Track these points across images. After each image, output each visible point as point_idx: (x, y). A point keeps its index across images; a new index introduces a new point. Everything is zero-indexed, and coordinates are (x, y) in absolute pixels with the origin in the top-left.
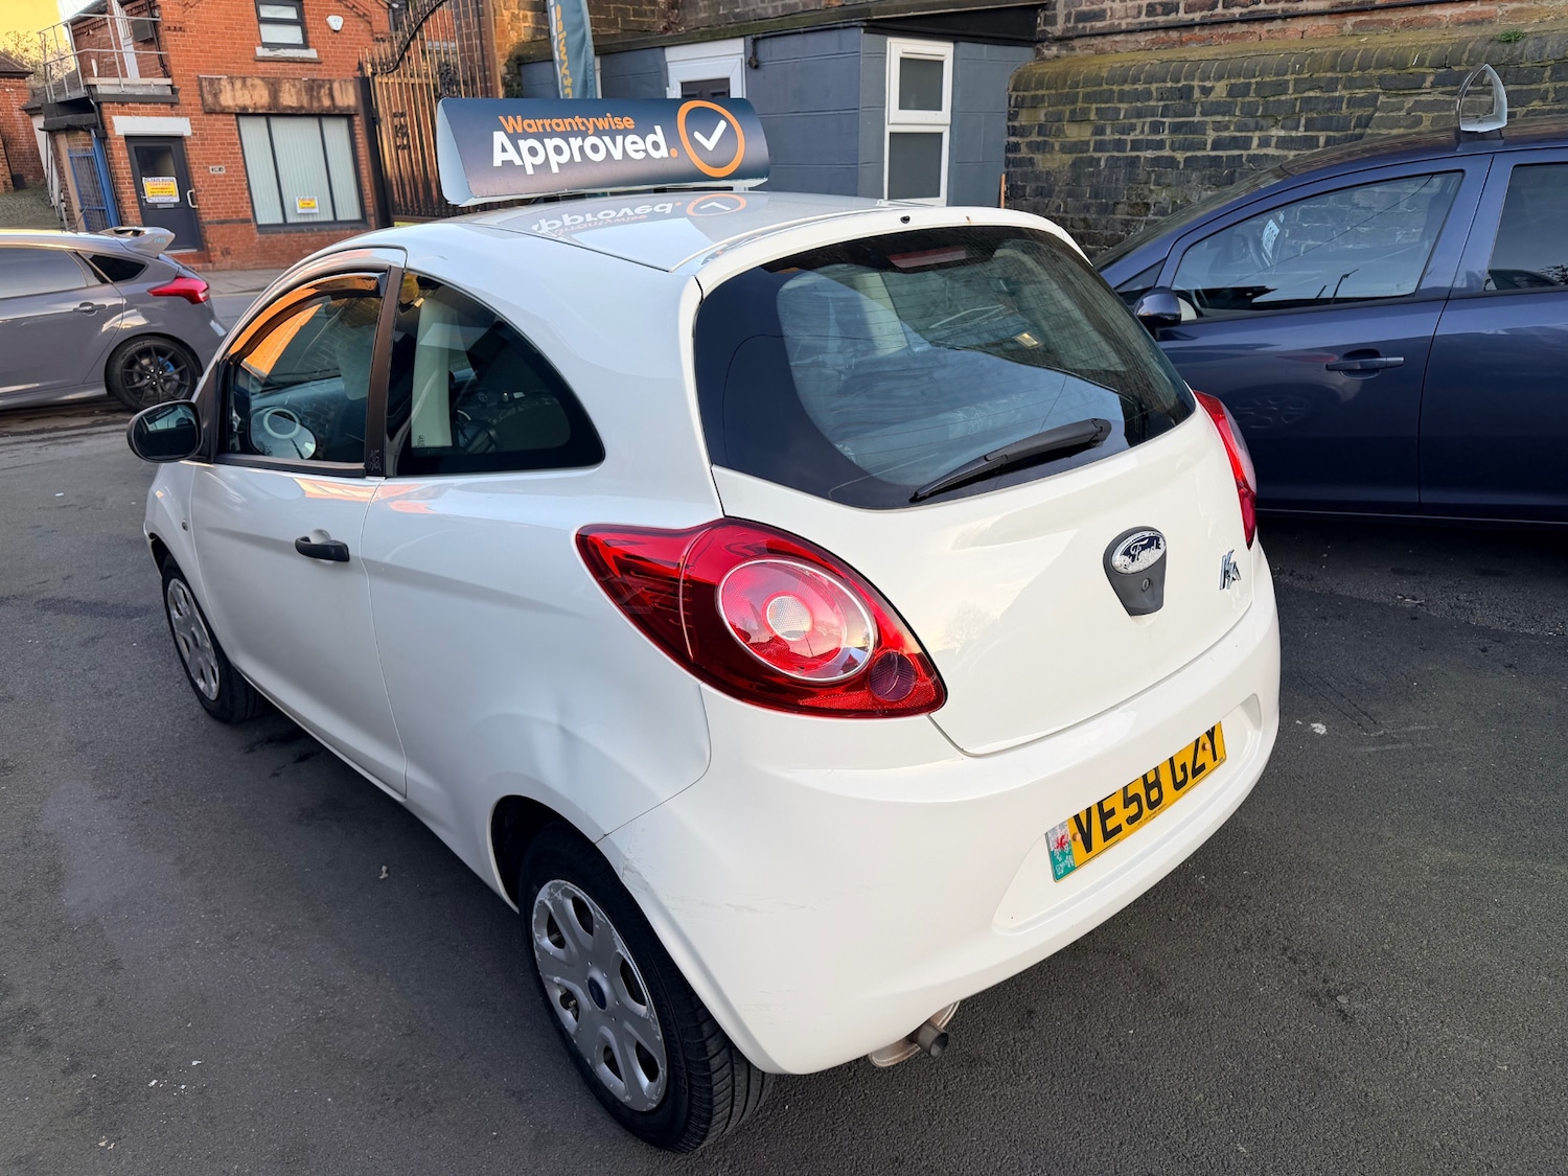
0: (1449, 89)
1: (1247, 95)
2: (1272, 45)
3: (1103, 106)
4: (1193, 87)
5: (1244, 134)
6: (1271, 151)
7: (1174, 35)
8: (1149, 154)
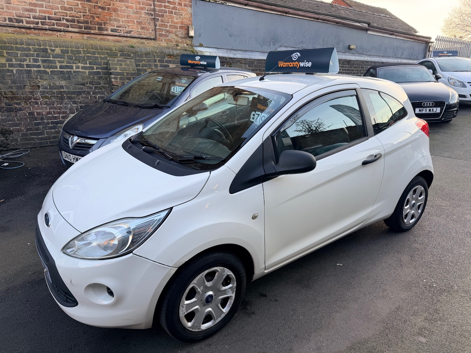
0: (124, 57)
1: (68, 53)
3: (9, 51)
4: (47, 49)
5: (70, 65)
6: (80, 70)
7: (24, 30)
8: (35, 69)
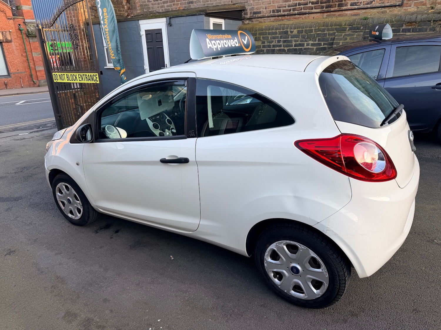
0: (352, 31)
1: (302, 33)
2: (307, 20)
3: (264, 36)
4: (288, 31)
5: (302, 43)
6: (310, 47)
7: (280, 18)
8: (278, 48)
